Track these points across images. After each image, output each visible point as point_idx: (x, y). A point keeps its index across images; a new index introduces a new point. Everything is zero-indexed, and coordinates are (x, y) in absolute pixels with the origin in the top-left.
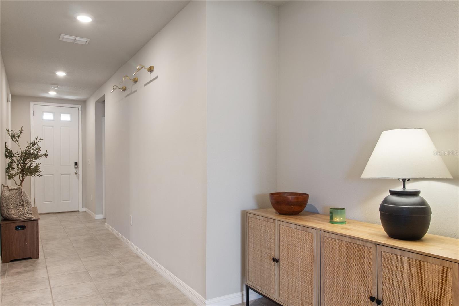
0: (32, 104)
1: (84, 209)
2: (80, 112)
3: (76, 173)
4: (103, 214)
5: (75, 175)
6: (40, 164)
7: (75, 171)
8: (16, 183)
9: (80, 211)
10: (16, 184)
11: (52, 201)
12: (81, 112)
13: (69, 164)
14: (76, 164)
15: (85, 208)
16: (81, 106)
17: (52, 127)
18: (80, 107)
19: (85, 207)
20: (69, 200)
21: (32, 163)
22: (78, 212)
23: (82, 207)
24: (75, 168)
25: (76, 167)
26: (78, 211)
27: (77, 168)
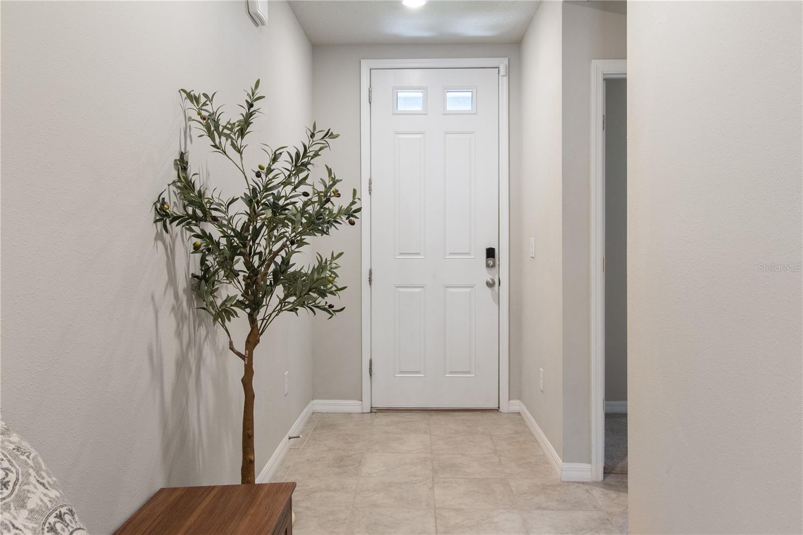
0: (366, 65)
1: (516, 405)
2: (504, 81)
3: (490, 285)
4: (590, 462)
5: (489, 290)
6: (341, 254)
7: (487, 276)
8: (231, 343)
9: (501, 410)
10: (232, 348)
11: (418, 372)
12: (505, 79)
13: (468, 254)
14: (490, 253)
15: (518, 402)
16: (506, 61)
17: (419, 136)
18: (503, 63)
19: (519, 399)
20: (469, 372)
21: (294, 252)
22: (493, 416)
23: (509, 400)
24: (488, 266)
25: (491, 262)
26: (497, 410)
27: (493, 266)
